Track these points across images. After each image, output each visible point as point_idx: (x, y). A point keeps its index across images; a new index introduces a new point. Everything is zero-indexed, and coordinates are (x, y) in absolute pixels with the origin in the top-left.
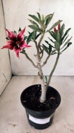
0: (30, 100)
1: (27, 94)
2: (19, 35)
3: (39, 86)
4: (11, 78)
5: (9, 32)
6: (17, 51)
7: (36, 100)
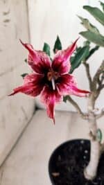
0: (66, 171)
1: (60, 158)
2: (57, 59)
3: (82, 142)
4: (34, 113)
5: (31, 52)
6: (50, 99)
7: (77, 173)
